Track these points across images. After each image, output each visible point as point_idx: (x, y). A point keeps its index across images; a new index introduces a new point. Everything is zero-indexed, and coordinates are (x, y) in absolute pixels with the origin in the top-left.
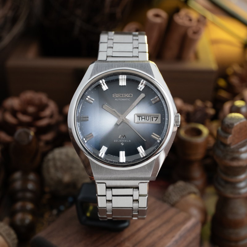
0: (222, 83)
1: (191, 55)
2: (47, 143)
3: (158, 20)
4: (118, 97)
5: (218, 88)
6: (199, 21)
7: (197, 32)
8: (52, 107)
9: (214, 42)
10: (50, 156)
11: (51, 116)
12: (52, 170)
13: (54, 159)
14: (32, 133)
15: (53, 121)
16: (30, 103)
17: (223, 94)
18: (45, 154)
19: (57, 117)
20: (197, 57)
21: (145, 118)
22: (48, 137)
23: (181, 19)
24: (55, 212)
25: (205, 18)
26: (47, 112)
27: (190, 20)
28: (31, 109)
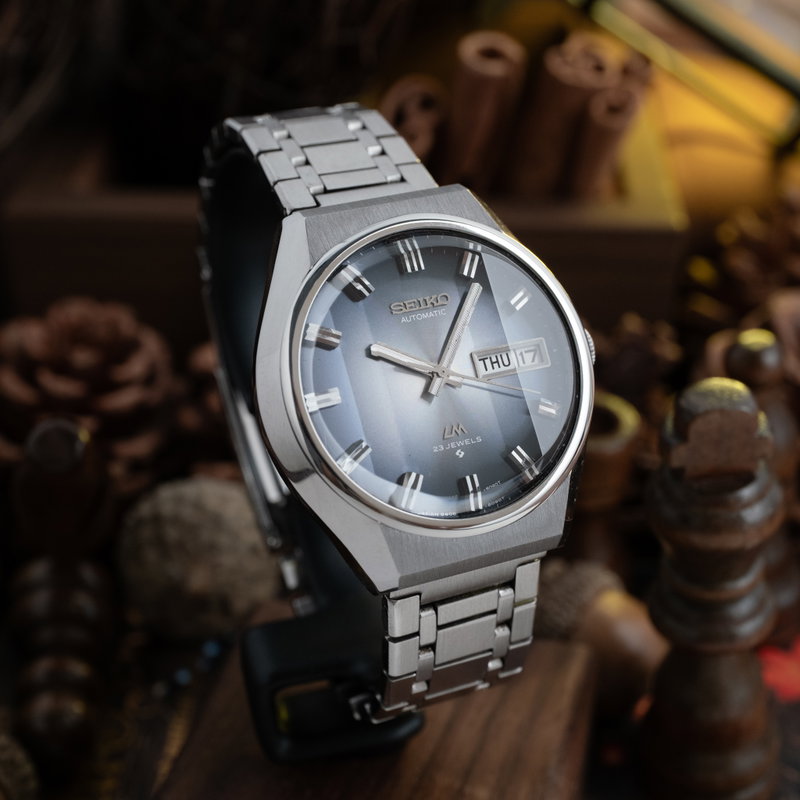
0: (702, 271)
1: (604, 182)
2: (136, 466)
3: (495, 69)
4: (408, 310)
5: (689, 288)
6: (626, 71)
7: (621, 109)
8: (151, 349)
9: (678, 139)
10: (145, 509)
11: (149, 380)
12: (151, 555)
13: (157, 519)
14: (84, 436)
15: (155, 395)
16: (78, 336)
17: (706, 307)
18: (129, 502)
19: (167, 383)
20: (620, 188)
21: (497, 362)
22: (140, 446)
23: (569, 64)
24: (160, 689)
25: (646, 61)
26: (136, 367)
27: (599, 68)
28: (83, 358)
